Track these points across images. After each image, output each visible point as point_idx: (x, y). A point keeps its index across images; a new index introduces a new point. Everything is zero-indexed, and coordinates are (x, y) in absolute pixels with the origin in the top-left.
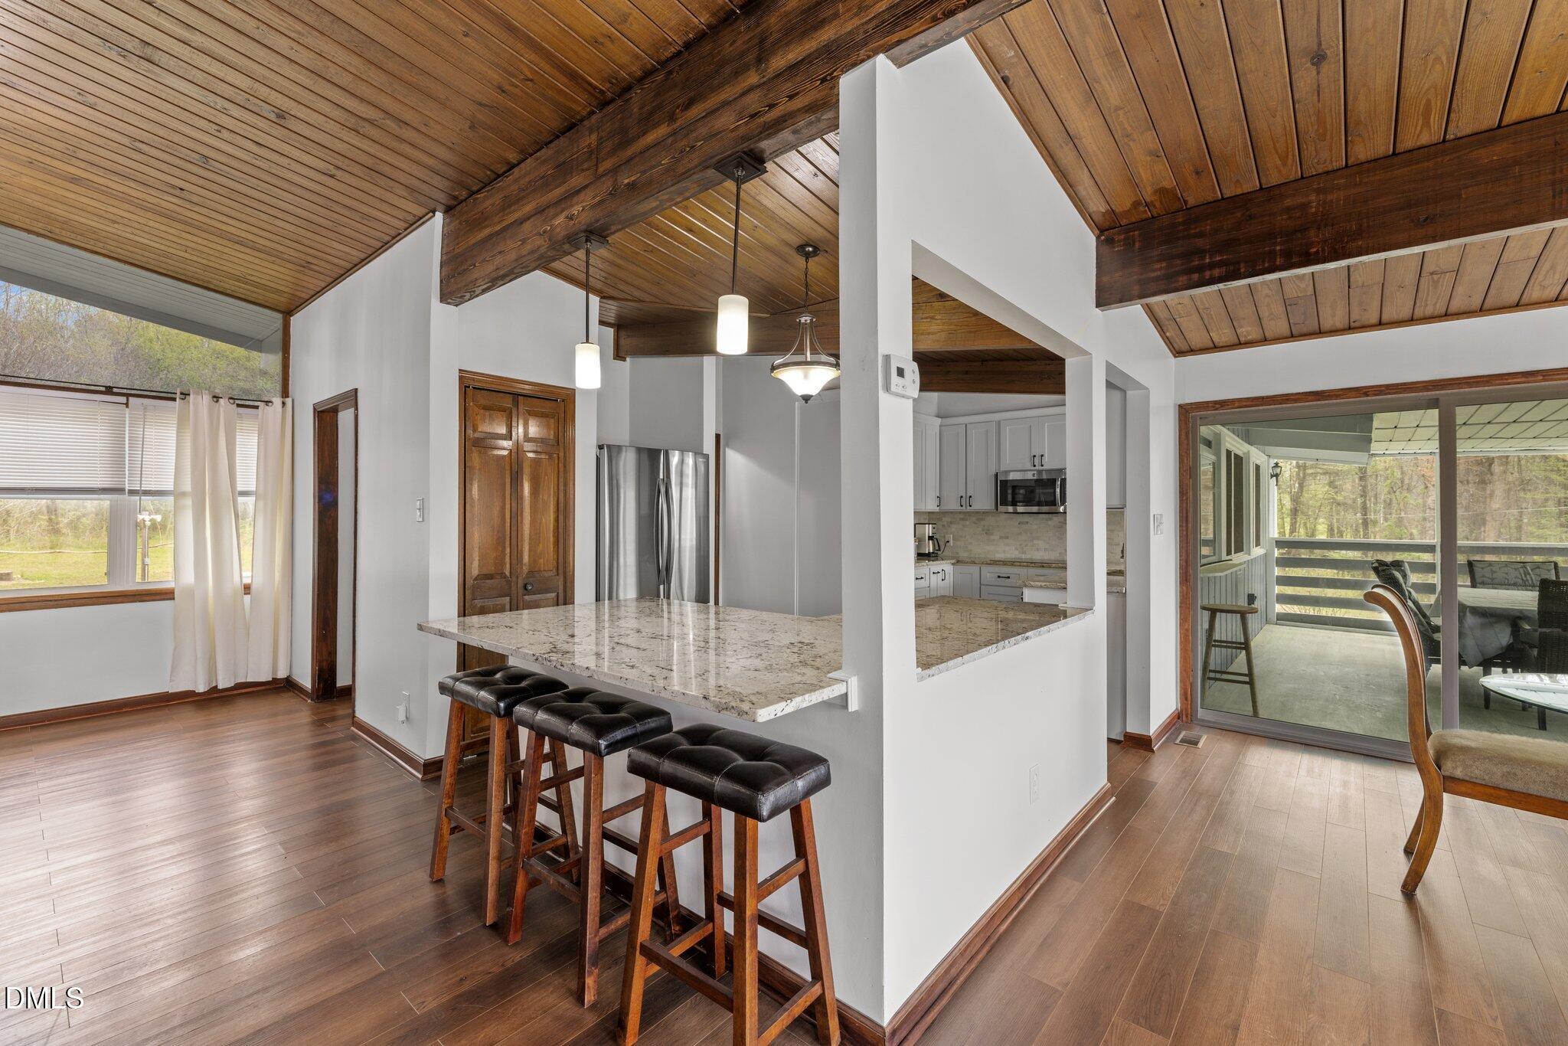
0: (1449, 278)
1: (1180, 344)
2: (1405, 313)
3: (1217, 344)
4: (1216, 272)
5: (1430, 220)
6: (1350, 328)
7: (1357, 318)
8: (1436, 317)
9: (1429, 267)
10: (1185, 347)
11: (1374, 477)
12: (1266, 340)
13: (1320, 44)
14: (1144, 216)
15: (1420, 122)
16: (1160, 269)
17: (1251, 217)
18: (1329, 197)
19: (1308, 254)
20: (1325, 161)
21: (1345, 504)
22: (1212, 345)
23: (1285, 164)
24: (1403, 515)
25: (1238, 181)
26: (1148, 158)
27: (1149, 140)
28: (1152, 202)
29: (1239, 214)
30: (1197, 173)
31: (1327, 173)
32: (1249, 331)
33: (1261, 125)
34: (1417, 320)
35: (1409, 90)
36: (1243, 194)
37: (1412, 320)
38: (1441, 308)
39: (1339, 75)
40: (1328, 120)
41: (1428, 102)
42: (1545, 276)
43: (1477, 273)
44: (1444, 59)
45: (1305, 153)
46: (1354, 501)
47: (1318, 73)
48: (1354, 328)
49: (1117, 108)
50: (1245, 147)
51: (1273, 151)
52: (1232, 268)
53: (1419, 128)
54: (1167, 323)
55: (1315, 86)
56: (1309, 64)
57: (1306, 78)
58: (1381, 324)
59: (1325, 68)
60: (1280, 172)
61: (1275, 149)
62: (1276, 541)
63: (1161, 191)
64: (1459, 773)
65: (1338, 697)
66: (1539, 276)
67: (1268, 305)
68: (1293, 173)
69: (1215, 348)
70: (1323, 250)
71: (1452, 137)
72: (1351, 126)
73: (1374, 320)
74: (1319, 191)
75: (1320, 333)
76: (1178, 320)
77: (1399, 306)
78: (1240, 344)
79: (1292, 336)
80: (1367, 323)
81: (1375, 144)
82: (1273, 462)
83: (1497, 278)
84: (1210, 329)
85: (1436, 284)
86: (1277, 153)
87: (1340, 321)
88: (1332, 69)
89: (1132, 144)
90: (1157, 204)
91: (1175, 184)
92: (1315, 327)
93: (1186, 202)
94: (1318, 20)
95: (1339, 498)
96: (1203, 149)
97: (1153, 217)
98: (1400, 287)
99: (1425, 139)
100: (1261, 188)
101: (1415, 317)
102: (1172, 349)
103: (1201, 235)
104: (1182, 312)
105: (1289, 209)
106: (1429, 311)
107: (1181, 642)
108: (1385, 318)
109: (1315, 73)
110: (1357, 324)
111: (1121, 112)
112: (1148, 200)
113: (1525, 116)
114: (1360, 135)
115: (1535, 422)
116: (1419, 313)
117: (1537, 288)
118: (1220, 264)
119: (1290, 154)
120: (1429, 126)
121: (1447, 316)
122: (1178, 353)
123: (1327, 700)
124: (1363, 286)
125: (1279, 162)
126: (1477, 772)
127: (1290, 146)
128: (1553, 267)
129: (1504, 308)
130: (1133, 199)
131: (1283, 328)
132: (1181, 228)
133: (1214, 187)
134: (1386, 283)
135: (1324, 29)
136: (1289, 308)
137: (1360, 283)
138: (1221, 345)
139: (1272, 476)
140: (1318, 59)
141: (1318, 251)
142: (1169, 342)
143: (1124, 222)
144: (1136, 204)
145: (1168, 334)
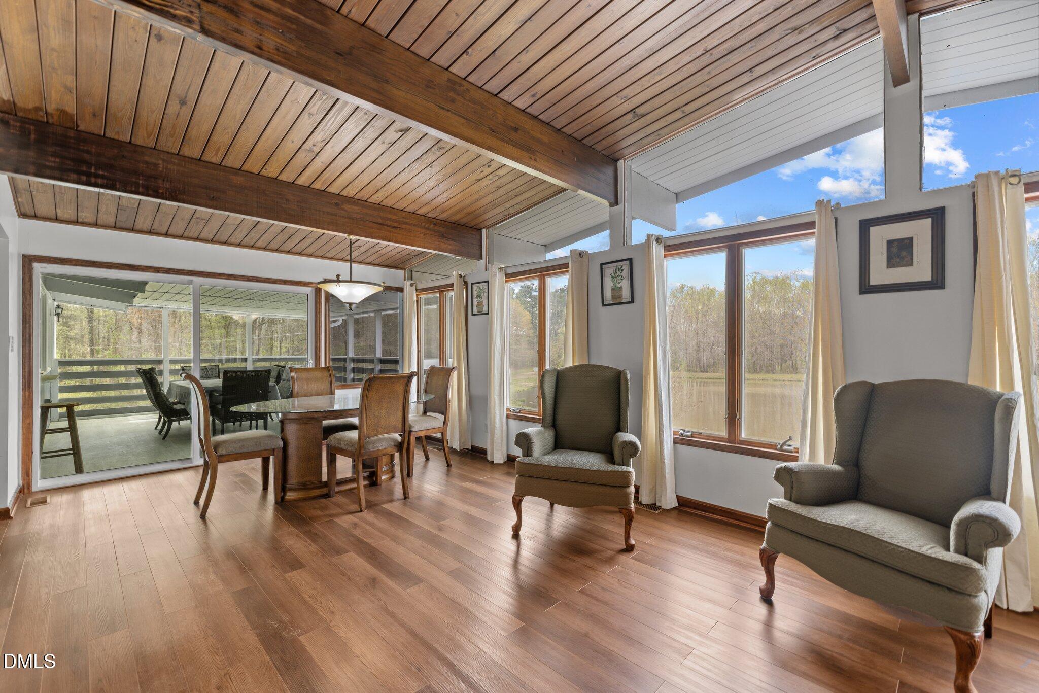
0: (203, 223)
1: (28, 210)
2: (180, 233)
3: (58, 218)
4: (100, 181)
5: (213, 199)
6: (150, 232)
7: (155, 228)
8: (193, 239)
9: (197, 215)
10: (29, 211)
11: (97, 321)
12: (96, 225)
13: (186, 97)
14: (40, 119)
15: (214, 153)
16: (55, 162)
17: (123, 156)
18: (169, 166)
19: (157, 192)
20: (169, 147)
21: (75, 339)
22: (55, 217)
23: (148, 137)
24: (117, 346)
25: (118, 132)
26: (63, 89)
27: (70, 80)
28: (52, 114)
29: (116, 151)
30: (94, 115)
31: (168, 153)
32: (85, 215)
33: (143, 113)
34: (184, 237)
35: (215, 137)
36: (118, 140)
37: (182, 237)
38: (196, 235)
39: (189, 115)
40: (177, 130)
41: (220, 147)
42: (238, 234)
43: (215, 225)
44: (230, 134)
45: (160, 138)
46: (82, 337)
47: (180, 108)
48: (152, 233)
49: (53, 50)
50: (130, 118)
51: (145, 128)
52: (110, 182)
53: (213, 155)
54: (23, 192)
55: (177, 113)
56: (178, 102)
57: (174, 107)
58: (166, 235)
59: (184, 108)
60: (144, 140)
61: (146, 128)
62: (59, 361)
63: (63, 112)
64: (224, 452)
65: (125, 452)
66: (236, 233)
67: (107, 205)
68: (151, 144)
69: (56, 220)
70: (166, 193)
71: (223, 165)
72: (186, 138)
73: (164, 231)
74: (164, 160)
75: (132, 230)
76: (34, 193)
77: (178, 228)
78: (77, 222)
79: (115, 227)
80: (160, 232)
81: (193, 151)
82: (56, 304)
83: (222, 229)
84: (58, 206)
85: (198, 223)
86: (147, 130)
87: (146, 226)
88: (186, 111)
89: (54, 75)
90: (56, 118)
91: (75, 112)
92: (130, 225)
93: (78, 126)
94: (189, 88)
95: (72, 334)
96: (104, 105)
97: (47, 122)
98: (182, 219)
99: (213, 160)
100: (130, 142)
101: (183, 236)
102: (19, 210)
103: (88, 152)
104: (40, 189)
105: (147, 163)
106: (190, 235)
107: (23, 434)
108: (169, 232)
109: (179, 107)
110: (154, 231)
111: (55, 54)
112: (49, 110)
113: (249, 170)
114: (188, 144)
115: (217, 297)
116: (186, 234)
117: (234, 238)
118: (103, 177)
119: (153, 134)
120: (217, 156)
121: (197, 239)
122: (23, 215)
123: (120, 455)
124: (165, 213)
125: (145, 135)
126: (231, 449)
127: (155, 129)
128: (241, 231)
129: (220, 243)
130: (37, 104)
131: (111, 220)
132: (72, 141)
133: (102, 127)
134: (176, 215)
135: (191, 91)
136: (119, 210)
137: (164, 211)
138: (62, 219)
139: (55, 315)
140: (183, 102)
141: (163, 193)
142: (18, 205)
143: (20, 114)
144: (37, 109)
145: (20, 200)
